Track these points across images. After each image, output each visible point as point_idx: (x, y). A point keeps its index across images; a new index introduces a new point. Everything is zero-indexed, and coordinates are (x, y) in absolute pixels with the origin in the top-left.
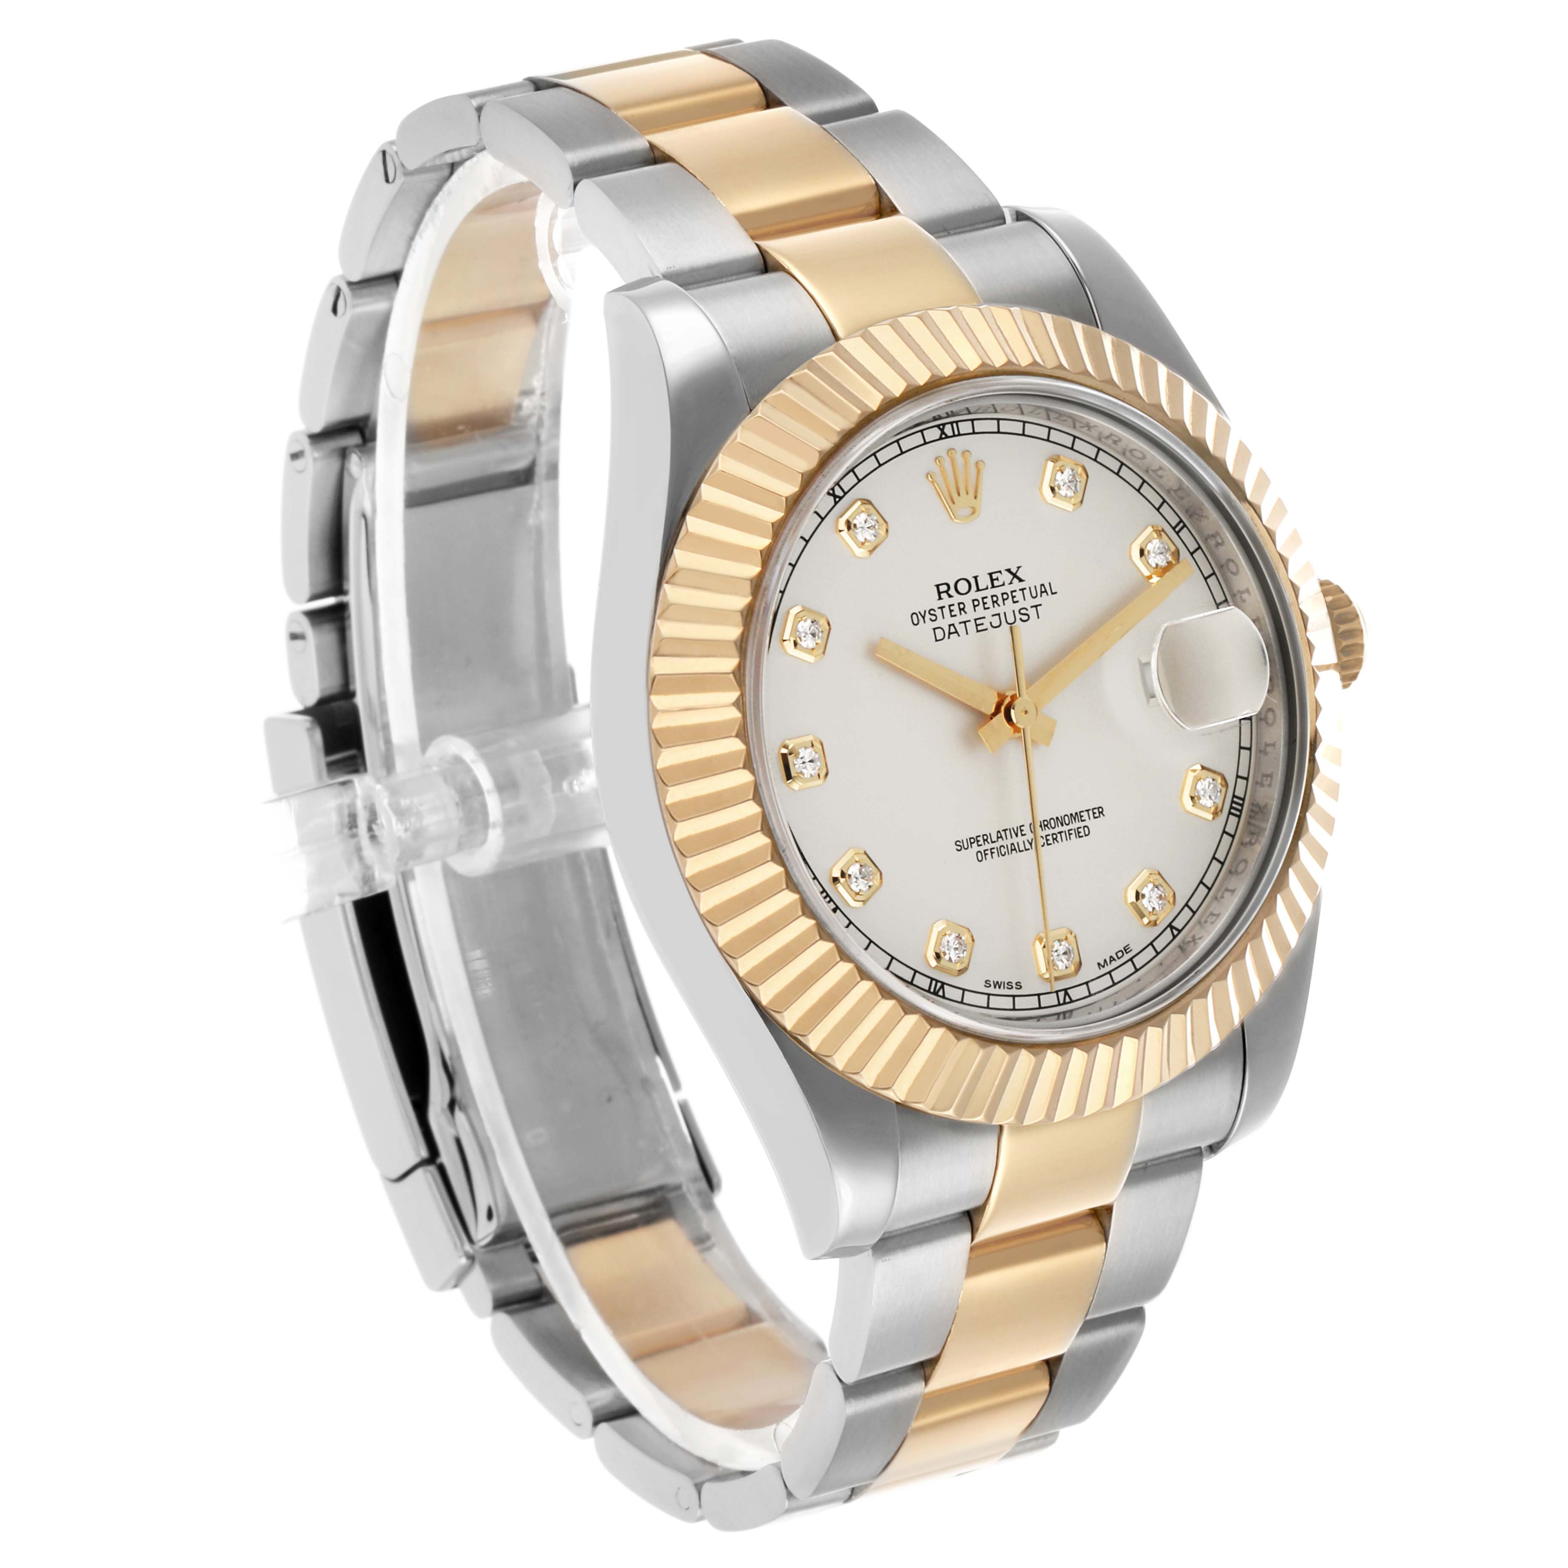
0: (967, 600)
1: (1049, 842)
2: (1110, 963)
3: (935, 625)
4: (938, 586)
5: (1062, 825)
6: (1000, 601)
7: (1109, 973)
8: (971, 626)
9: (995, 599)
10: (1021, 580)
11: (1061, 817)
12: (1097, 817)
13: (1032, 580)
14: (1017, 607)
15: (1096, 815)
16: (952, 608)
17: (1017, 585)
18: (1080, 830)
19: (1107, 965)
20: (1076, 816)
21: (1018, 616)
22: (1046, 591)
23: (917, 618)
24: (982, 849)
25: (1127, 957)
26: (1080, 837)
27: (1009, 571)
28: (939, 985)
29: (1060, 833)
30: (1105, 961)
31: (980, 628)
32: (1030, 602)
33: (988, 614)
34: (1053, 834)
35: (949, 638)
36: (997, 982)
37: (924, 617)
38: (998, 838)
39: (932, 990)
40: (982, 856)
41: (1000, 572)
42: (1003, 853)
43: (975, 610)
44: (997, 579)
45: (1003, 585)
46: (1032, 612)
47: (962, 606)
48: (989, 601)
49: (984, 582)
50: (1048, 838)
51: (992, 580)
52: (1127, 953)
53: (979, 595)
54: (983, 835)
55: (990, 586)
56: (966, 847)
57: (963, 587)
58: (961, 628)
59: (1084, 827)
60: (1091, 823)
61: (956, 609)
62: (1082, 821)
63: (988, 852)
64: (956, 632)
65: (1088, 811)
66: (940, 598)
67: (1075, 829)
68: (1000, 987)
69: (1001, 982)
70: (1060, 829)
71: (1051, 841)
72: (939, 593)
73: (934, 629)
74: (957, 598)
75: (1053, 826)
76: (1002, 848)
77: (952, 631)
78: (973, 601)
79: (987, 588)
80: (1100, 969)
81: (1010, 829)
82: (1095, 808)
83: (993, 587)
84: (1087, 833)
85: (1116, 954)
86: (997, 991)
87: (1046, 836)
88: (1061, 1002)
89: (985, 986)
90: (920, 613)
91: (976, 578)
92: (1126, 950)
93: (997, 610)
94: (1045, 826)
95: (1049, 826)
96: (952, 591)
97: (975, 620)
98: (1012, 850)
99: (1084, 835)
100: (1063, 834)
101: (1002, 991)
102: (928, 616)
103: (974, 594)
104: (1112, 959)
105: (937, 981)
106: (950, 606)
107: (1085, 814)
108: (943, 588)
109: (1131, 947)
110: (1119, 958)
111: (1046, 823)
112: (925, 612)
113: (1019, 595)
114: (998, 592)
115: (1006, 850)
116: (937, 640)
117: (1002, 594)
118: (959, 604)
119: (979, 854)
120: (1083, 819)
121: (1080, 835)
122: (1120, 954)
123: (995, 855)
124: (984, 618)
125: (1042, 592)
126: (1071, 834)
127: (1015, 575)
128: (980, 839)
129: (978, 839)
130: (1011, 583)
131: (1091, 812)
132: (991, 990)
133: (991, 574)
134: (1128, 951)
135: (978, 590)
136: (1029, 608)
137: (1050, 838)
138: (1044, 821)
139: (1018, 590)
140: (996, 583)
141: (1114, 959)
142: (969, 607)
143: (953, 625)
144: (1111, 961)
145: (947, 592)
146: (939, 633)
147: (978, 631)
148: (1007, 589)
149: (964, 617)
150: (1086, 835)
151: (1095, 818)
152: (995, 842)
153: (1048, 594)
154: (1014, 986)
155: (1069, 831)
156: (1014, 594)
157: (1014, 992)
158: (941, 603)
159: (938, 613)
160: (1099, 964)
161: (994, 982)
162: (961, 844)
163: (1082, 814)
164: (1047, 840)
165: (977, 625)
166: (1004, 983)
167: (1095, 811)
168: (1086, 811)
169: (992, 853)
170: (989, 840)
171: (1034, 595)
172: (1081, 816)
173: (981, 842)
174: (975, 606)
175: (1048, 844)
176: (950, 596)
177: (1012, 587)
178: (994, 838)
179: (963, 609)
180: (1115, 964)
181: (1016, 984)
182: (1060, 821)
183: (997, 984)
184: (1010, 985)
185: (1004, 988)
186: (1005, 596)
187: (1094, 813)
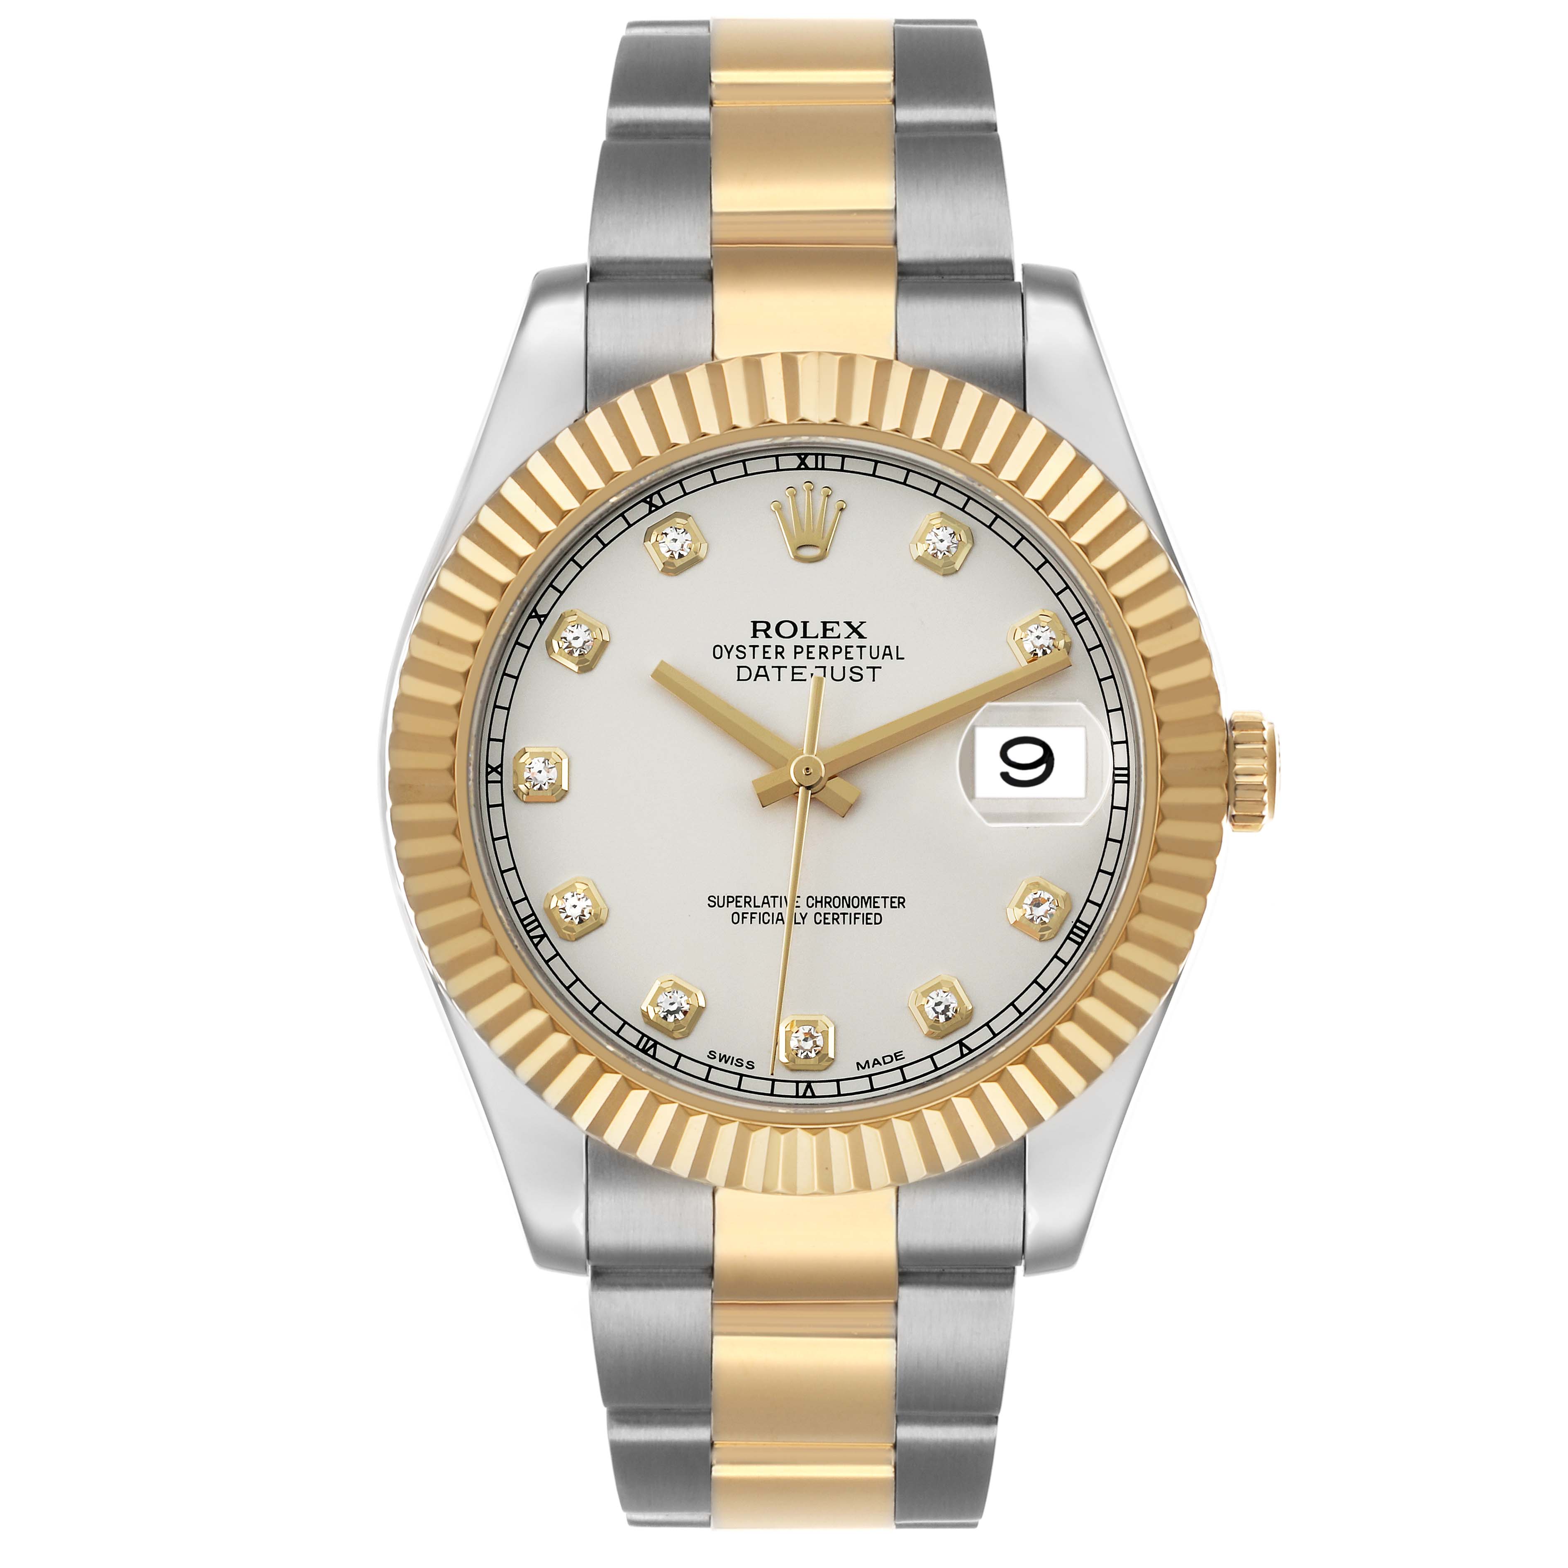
0: (789, 645)
1: (827, 921)
2: (873, 1067)
3: (741, 663)
4: (755, 623)
5: (849, 906)
6: (830, 654)
7: (870, 1076)
8: (786, 673)
9: (824, 650)
10: (861, 636)
11: (849, 897)
12: (896, 907)
13: (874, 637)
14: (849, 664)
15: (893, 905)
16: (767, 649)
17: (855, 640)
18: (869, 916)
19: (869, 1067)
20: (870, 901)
21: (848, 674)
22: (890, 654)
23: (720, 651)
24: (740, 911)
25: (896, 1064)
26: (867, 923)
27: (849, 624)
28: (651, 1043)
29: (844, 914)
30: (867, 1062)
31: (796, 677)
32: (867, 661)
33: (811, 664)
34: (834, 914)
35: (755, 680)
36: (725, 1056)
37: (729, 653)
38: (764, 903)
39: (641, 1047)
40: (738, 919)
41: (838, 623)
42: (766, 921)
43: (795, 658)
44: (832, 630)
45: (839, 637)
46: (867, 674)
47: (780, 650)
48: (815, 652)
49: (815, 629)
50: (827, 916)
51: (825, 630)
52: (897, 1060)
53: (805, 643)
54: (745, 897)
55: (821, 635)
56: (721, 904)
57: (787, 629)
58: (773, 673)
59: (876, 914)
60: (886, 912)
61: (772, 652)
62: (875, 907)
63: (748, 916)
64: (766, 675)
65: (885, 898)
66: (755, 636)
67: (863, 914)
68: (726, 1062)
69: (730, 1057)
70: (845, 910)
71: (830, 920)
72: (755, 631)
73: (739, 667)
74: (775, 640)
75: (837, 905)
76: (766, 915)
77: (762, 673)
78: (796, 647)
79: (817, 637)
80: (858, 1069)
81: (781, 897)
82: (896, 897)
83: (825, 636)
84: (878, 921)
85: (883, 1058)
86: (722, 1065)
87: (825, 914)
88: (801, 1094)
89: (708, 1056)
90: (725, 646)
91: (805, 623)
92: (897, 1056)
93: (823, 662)
94: (826, 902)
95: (831, 904)
96: (772, 632)
97: (793, 667)
98: (778, 920)
99: (873, 923)
100: (847, 917)
101: (728, 1067)
102: (734, 652)
103: (798, 640)
104: (876, 1062)
105: (649, 1039)
106: (765, 647)
107: (880, 902)
108: (760, 626)
109: (904, 1054)
110: (885, 1063)
111: (828, 900)
112: (733, 646)
113: (855, 652)
114: (829, 643)
115: (771, 918)
116: (739, 680)
117: (834, 647)
118: (777, 647)
119: (736, 915)
120: (876, 905)
121: (869, 921)
122: (888, 1059)
123: (756, 921)
124: (805, 667)
125: (885, 654)
126: (858, 918)
127: (855, 630)
128: (742, 900)
129: (739, 899)
130: (848, 637)
131: (888, 900)
132: (715, 1063)
133: (825, 623)
134: (898, 1058)
135: (805, 636)
136: (864, 668)
137: (830, 917)
138: (826, 897)
139: (855, 647)
140: (829, 634)
141: (879, 1063)
142: (789, 652)
143: (764, 667)
144: (874, 1064)
145: (765, 631)
146: (744, 673)
147: (793, 680)
148: (842, 642)
149: (779, 662)
150: (876, 923)
151: (892, 907)
152: (759, 907)
153: (892, 658)
154: (745, 1064)
155: (855, 914)
156: (849, 649)
157: (743, 1070)
158: (754, 642)
159: (749, 651)
160: (858, 1064)
161: (720, 1054)
162: (716, 901)
163: (876, 900)
164: (825, 918)
165: (793, 674)
166: (733, 1058)
167: (894, 900)
168: (882, 897)
169: (752, 918)
170: (752, 903)
171: (874, 655)
172: (875, 902)
173: (742, 903)
174: (796, 653)
175: (825, 923)
176: (768, 636)
177: (848, 642)
178: (759, 902)
179: (781, 653)
180: (878, 1068)
181: (748, 1063)
182: (847, 901)
183: (724, 1058)
184: (739, 1062)
185: (731, 1064)
186: (837, 650)
187: (892, 902)
